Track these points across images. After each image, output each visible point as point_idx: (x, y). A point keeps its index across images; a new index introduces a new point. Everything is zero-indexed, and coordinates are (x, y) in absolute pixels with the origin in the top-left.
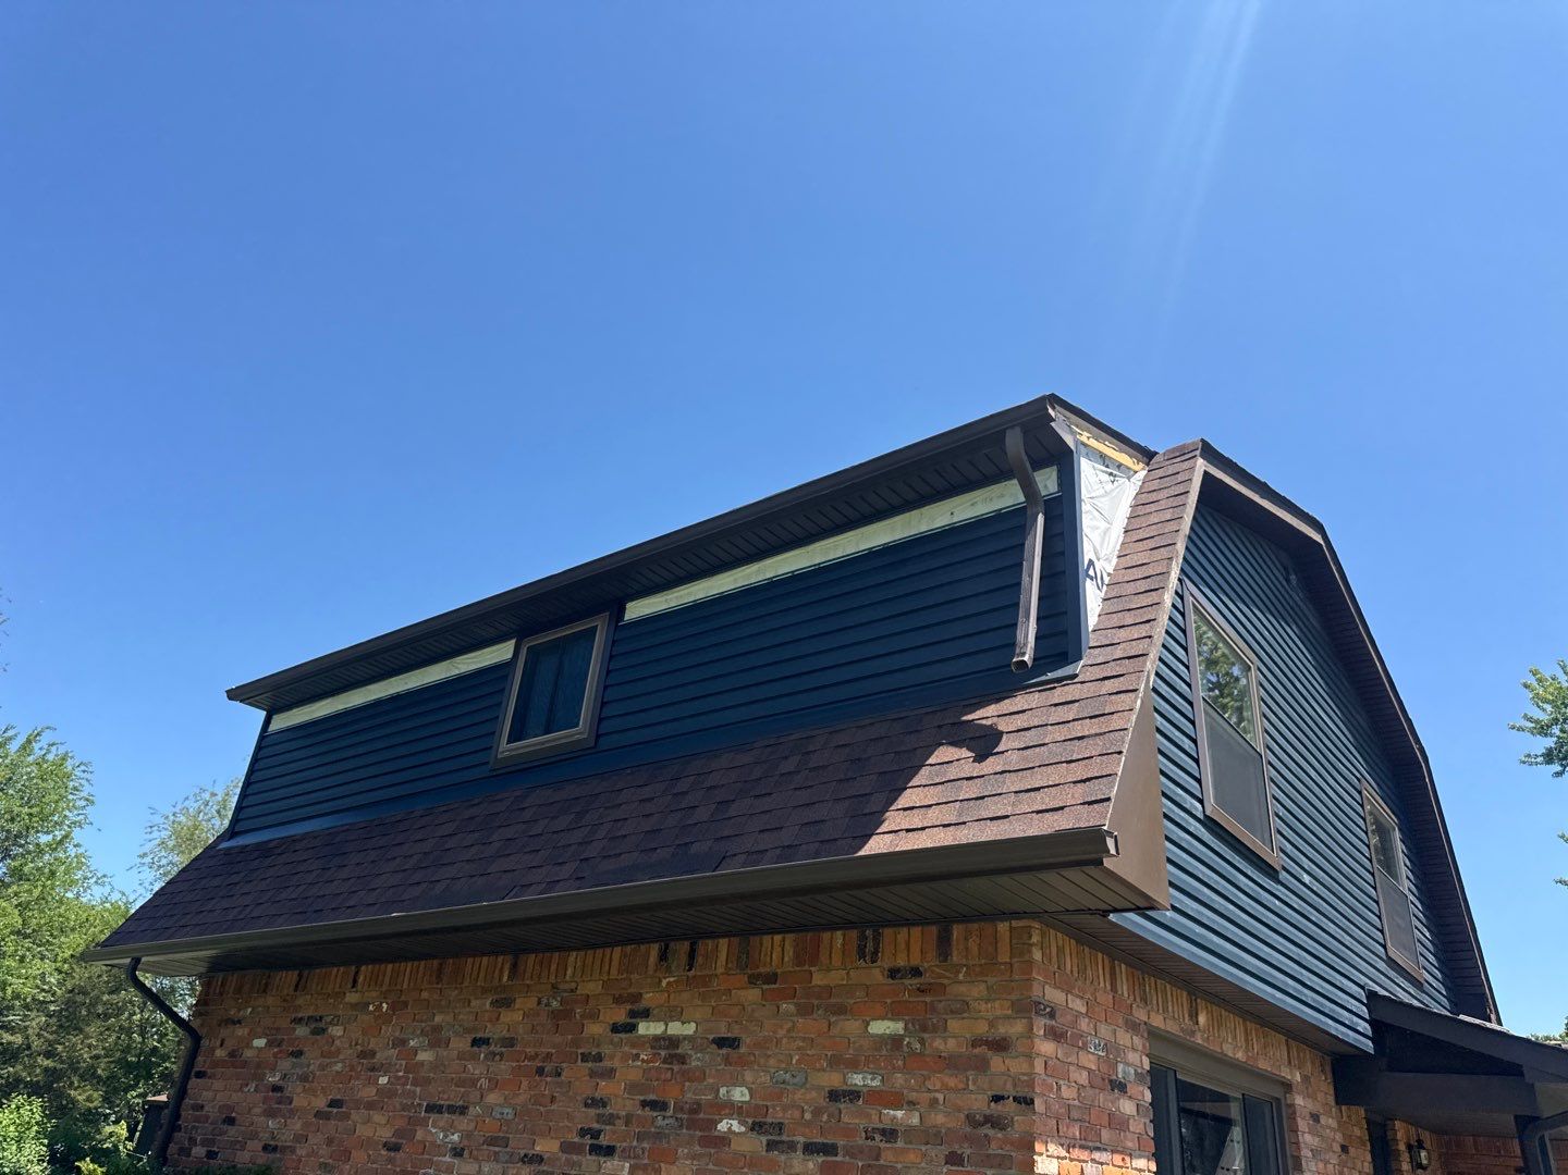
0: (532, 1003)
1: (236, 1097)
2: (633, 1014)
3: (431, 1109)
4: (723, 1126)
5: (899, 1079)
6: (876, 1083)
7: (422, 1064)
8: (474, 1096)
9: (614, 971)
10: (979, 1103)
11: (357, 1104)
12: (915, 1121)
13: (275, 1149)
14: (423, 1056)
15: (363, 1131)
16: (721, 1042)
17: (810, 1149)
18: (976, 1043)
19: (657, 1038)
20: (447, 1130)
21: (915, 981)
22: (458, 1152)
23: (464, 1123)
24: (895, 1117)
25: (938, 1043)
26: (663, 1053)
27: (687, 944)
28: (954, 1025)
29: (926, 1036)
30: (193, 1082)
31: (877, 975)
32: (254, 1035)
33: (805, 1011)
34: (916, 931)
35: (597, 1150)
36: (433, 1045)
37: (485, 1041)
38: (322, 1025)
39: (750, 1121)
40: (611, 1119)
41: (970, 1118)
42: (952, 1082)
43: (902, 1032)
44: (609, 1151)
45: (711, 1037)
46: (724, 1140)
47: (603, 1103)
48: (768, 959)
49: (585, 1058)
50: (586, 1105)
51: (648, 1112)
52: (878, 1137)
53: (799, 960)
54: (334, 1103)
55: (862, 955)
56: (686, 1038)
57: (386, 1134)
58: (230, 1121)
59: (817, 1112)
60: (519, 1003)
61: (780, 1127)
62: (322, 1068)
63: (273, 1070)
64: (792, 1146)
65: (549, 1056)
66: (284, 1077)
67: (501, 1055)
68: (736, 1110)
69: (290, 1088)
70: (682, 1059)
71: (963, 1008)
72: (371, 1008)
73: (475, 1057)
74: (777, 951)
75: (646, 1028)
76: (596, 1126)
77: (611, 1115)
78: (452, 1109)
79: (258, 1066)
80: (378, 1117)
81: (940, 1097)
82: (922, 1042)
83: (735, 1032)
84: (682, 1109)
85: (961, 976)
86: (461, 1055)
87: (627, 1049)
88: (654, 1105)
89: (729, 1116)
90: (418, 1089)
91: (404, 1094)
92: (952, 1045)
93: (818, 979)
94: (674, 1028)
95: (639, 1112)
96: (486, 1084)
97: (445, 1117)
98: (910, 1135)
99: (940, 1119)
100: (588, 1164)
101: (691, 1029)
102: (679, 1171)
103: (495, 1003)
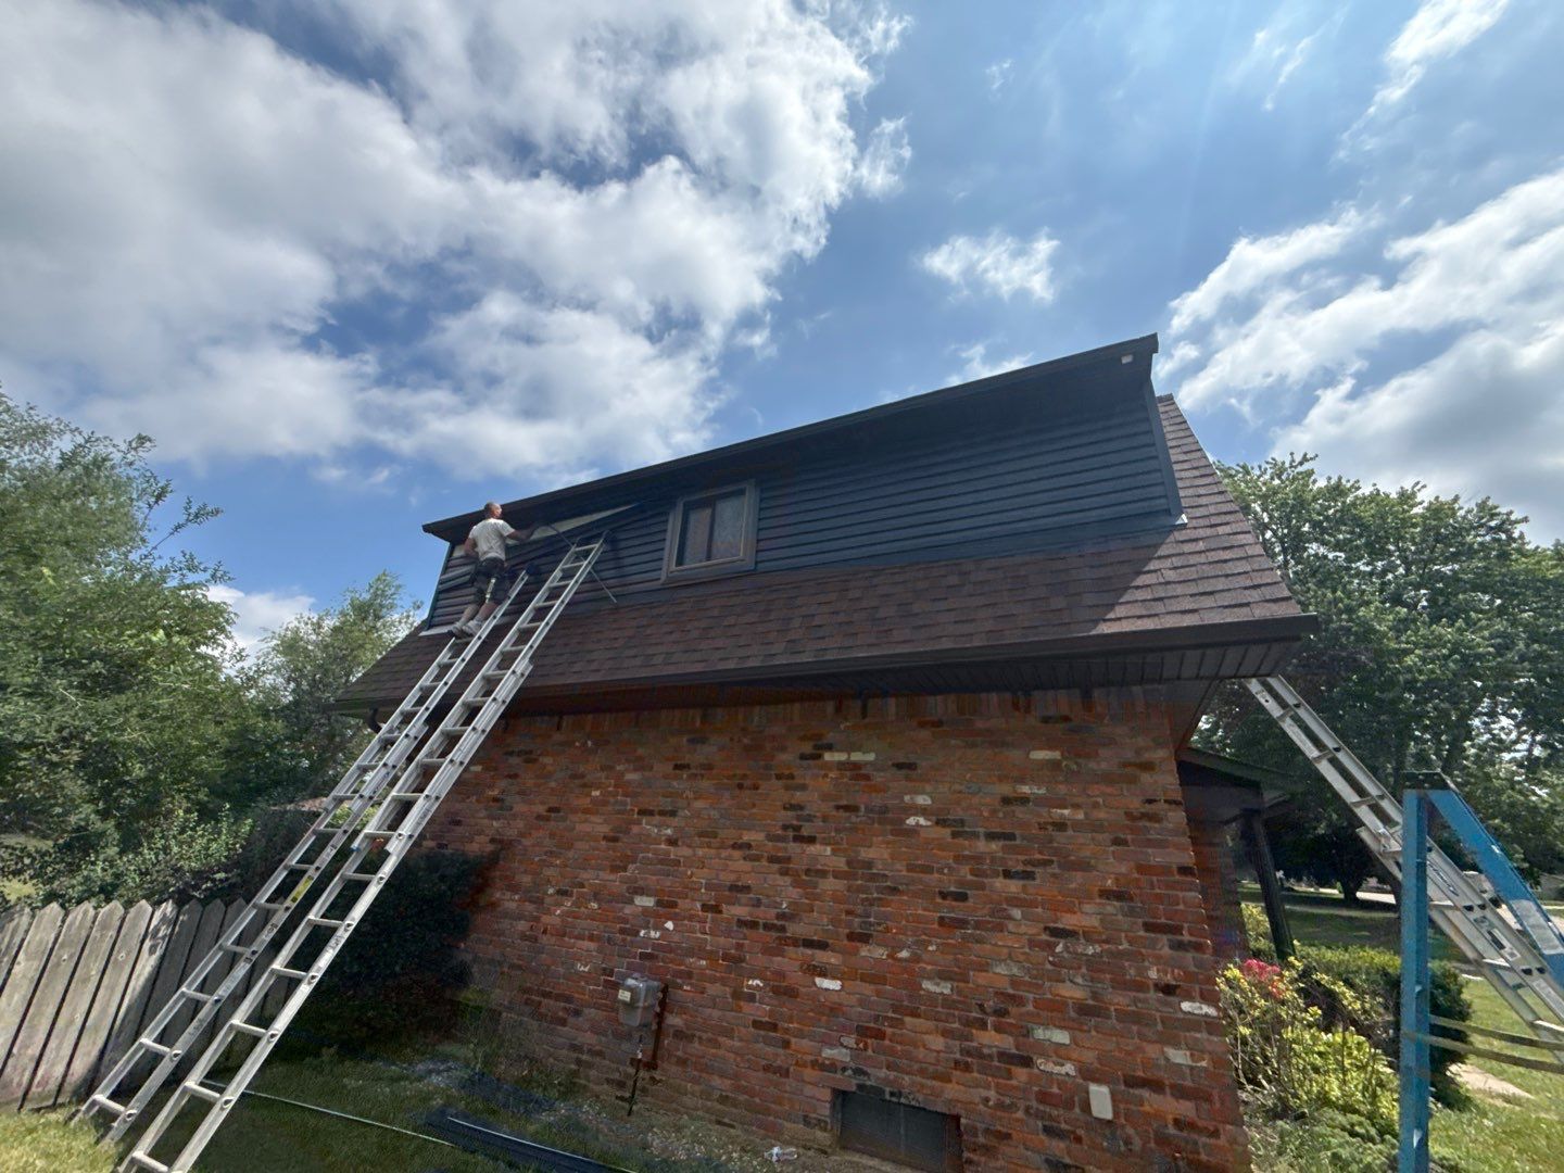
0: (725, 740)
1: (459, 806)
2: (816, 747)
3: (642, 812)
4: (911, 821)
5: (1062, 789)
6: (1042, 791)
7: (629, 782)
8: (682, 803)
9: (796, 719)
10: (1136, 804)
11: (575, 811)
12: (1080, 816)
13: (501, 842)
14: (630, 776)
15: (586, 828)
17: (991, 836)
18: (1125, 765)
19: (841, 766)
20: (660, 827)
21: (1066, 726)
22: (672, 842)
23: (675, 821)
24: (1063, 814)
26: (848, 773)
27: (859, 703)
28: (1103, 752)
29: (1080, 761)
31: (1032, 720)
33: (971, 745)
34: (1062, 692)
35: (799, 839)
36: (637, 770)
37: (687, 767)
38: (533, 756)
39: (934, 818)
40: (809, 818)
41: (1128, 815)
42: (1109, 790)
43: (1059, 758)
44: (811, 840)
45: (890, 762)
46: (912, 832)
47: (801, 808)
48: (934, 711)
49: (779, 777)
50: (785, 808)
51: (842, 813)
52: (1050, 828)
53: (962, 712)
54: (551, 810)
55: (1017, 709)
56: (870, 763)
57: (605, 829)
58: (458, 823)
59: (994, 812)
60: (712, 741)
61: (962, 822)
62: (537, 785)
63: (491, 787)
64: (975, 835)
65: (745, 776)
66: (503, 792)
67: (702, 775)
68: (923, 811)
69: (509, 800)
70: (867, 778)
71: (1110, 742)
72: (577, 744)
73: (676, 778)
74: (938, 705)
75: (828, 756)
76: (795, 822)
77: (809, 816)
78: (662, 813)
79: (477, 784)
80: (594, 818)
81: (1100, 800)
82: (1078, 764)
83: (912, 759)
84: (872, 811)
85: (1106, 721)
86: (666, 777)
87: (816, 771)
88: (847, 808)
89: (916, 815)
90: (628, 800)
91: (616, 802)
92: (1104, 765)
93: (980, 724)
94: (857, 757)
95: (834, 813)
96: (691, 795)
97: (657, 819)
98: (1077, 826)
99: (1102, 815)
100: (794, 848)
101: (871, 757)
102: (877, 852)
103: (691, 741)
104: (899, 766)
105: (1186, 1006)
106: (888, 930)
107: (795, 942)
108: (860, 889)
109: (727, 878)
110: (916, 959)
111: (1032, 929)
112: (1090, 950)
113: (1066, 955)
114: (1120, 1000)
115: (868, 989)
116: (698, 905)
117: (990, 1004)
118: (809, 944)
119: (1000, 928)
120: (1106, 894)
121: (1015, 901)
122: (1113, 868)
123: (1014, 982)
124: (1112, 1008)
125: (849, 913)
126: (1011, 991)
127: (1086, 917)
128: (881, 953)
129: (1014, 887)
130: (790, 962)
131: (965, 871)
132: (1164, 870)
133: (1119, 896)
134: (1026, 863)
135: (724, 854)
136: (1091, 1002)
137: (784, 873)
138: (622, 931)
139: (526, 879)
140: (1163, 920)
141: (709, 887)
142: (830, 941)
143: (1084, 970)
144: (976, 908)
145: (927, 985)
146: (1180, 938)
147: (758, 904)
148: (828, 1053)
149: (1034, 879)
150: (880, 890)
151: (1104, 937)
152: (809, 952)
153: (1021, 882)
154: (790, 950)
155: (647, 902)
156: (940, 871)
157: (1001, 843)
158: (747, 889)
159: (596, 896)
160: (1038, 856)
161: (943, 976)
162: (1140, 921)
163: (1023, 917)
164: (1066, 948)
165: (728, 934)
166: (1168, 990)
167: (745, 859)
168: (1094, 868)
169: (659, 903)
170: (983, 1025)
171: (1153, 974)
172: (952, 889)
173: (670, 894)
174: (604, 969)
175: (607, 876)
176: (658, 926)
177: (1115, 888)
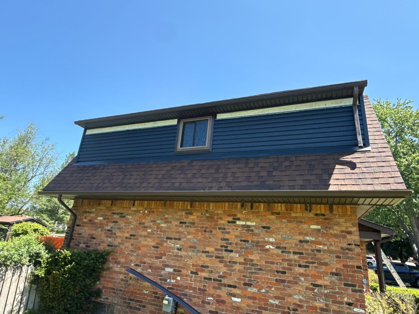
0: (199, 214)
1: (94, 232)
2: (234, 219)
3: (167, 238)
4: (267, 247)
5: (320, 239)
6: (314, 239)
7: (162, 227)
8: (183, 236)
9: (226, 208)
10: (345, 245)
11: (141, 236)
12: (326, 248)
13: (112, 246)
14: (163, 225)
15: (146, 243)
17: (295, 253)
18: (342, 232)
19: (243, 226)
20: (175, 243)
21: (323, 217)
22: (179, 249)
23: (180, 242)
24: (320, 247)
25: (331, 231)
26: (245, 229)
27: (250, 204)
28: (335, 227)
29: (327, 229)
30: (76, 227)
31: (311, 215)
32: (97, 216)
33: (290, 222)
34: (323, 206)
35: (227, 251)
36: (165, 223)
37: (185, 223)
38: (124, 215)
39: (275, 246)
40: (231, 244)
41: (342, 248)
42: (336, 240)
43: (320, 228)
44: (231, 251)
45: (261, 226)
46: (268, 250)
47: (228, 240)
48: (277, 209)
49: (220, 229)
50: (222, 240)
51: (242, 242)
52: (315, 251)
53: (286, 209)
54: (131, 235)
55: (306, 210)
56: (252, 226)
57: (153, 244)
58: (94, 238)
59: (296, 245)
60: (195, 214)
61: (285, 248)
62: (125, 226)
63: (107, 225)
64: (289, 252)
65: (207, 227)
66: (112, 228)
67: (191, 226)
68: (272, 244)
69: (114, 231)
70: (252, 231)
71: (338, 224)
72: (141, 212)
73: (181, 226)
74: (280, 208)
75: (238, 223)
76: (225, 245)
77: (231, 243)
78: (175, 239)
79: (101, 224)
80: (149, 240)
81: (333, 243)
82: (326, 230)
83: (268, 225)
84: (254, 242)
85: (337, 217)
86: (176, 226)
87: (233, 227)
88: (244, 241)
89: (269, 245)
90: (162, 233)
91: (157, 234)
92: (335, 232)
93: (293, 215)
94: (249, 223)
95: (240, 242)
96: (186, 233)
97: (173, 241)
98: (324, 251)
99: (333, 248)
100: (225, 254)
101: (254, 224)
102: (255, 257)
103: (186, 213)
104: (264, 227)
105: (355, 310)
106: (258, 282)
107: (225, 285)
108: (248, 269)
109: (201, 263)
110: (267, 292)
111: (307, 284)
112: (326, 292)
113: (318, 292)
114: (334, 307)
115: (250, 302)
116: (189, 272)
117: (292, 307)
118: (230, 286)
119: (296, 283)
120: (332, 274)
121: (302, 275)
122: (336, 265)
123: (300, 301)
124: (332, 309)
125: (244, 276)
126: (299, 303)
127: (326, 281)
128: (255, 290)
129: (302, 270)
130: (223, 292)
131: (285, 265)
132: (353, 267)
133: (337, 274)
134: (306, 262)
135: (199, 254)
136: (325, 307)
137: (221, 262)
138: (161, 279)
139: (123, 260)
140: (350, 283)
141: (193, 265)
142: (237, 285)
143: (323, 297)
144: (288, 277)
145: (271, 301)
146: (355, 288)
147: (212, 272)
149: (309, 268)
150: (255, 269)
151: (331, 287)
152: (230, 289)
153: (305, 269)
154: (223, 288)
155: (171, 270)
156: (277, 264)
157: (298, 255)
158: (208, 267)
159: (150, 267)
160: (310, 260)
161: (277, 298)
162: (343, 282)
163: (304, 280)
164: (318, 291)
165: (201, 281)
166: (350, 304)
167: (207, 256)
168: (329, 265)
169: (175, 270)
171: (346, 299)
172: (281, 270)
173: (179, 267)
174: (154, 292)
175: (154, 260)
176: (174, 278)
177: (335, 272)
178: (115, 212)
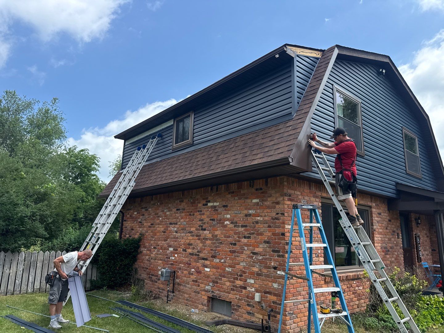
0: (187, 200)
1: (133, 225)
2: (207, 202)
3: (171, 224)
4: (226, 223)
5: (258, 211)
6: (254, 212)
7: (167, 215)
8: (178, 220)
9: (202, 193)
10: (274, 215)
11: (156, 224)
12: (262, 219)
13: (142, 234)
14: (168, 213)
15: (158, 229)
16: (224, 206)
17: (242, 226)
18: (273, 203)
19: (212, 206)
20: (174, 227)
21: (261, 191)
23: (177, 226)
24: (258, 219)
25: (266, 203)
26: (213, 209)
27: (216, 186)
28: (269, 199)
29: (263, 202)
30: (124, 222)
31: (253, 190)
32: (134, 211)
33: (240, 199)
34: (261, 180)
35: (202, 229)
36: (169, 211)
37: (179, 210)
38: (147, 209)
39: (231, 222)
40: (205, 223)
41: (272, 218)
42: (269, 211)
43: (259, 202)
44: (205, 230)
45: (222, 205)
46: (226, 226)
47: (203, 220)
48: (232, 188)
49: (198, 211)
50: (200, 221)
52: (255, 223)
53: (238, 188)
54: (152, 224)
55: (250, 186)
56: (217, 206)
57: (162, 229)
58: (133, 229)
59: (243, 219)
60: (184, 201)
61: (236, 222)
62: (148, 217)
63: (139, 218)
64: (239, 226)
65: (191, 212)
66: (141, 220)
67: (182, 212)
68: (227, 219)
69: (143, 222)
70: (217, 210)
71: (271, 196)
72: (156, 204)
73: (177, 213)
74: (234, 186)
75: (210, 204)
76: (202, 225)
78: (174, 224)
79: (136, 218)
80: (161, 226)
81: (266, 214)
82: (263, 203)
83: (227, 204)
84: (218, 220)
85: (270, 189)
86: (175, 213)
87: (206, 209)
88: (212, 220)
90: (167, 220)
91: (165, 221)
92: (268, 203)
93: (242, 192)
94: (215, 204)
95: (210, 221)
96: (180, 218)
98: (261, 222)
99: (266, 218)
100: (201, 232)
101: (218, 204)
102: (218, 232)
103: (180, 201)
105: (278, 272)
106: (220, 254)
107: (201, 259)
108: (214, 243)
109: (188, 241)
110: (225, 262)
111: (249, 253)
112: (260, 258)
113: (255, 259)
114: (265, 271)
115: (215, 270)
116: (182, 250)
117: (239, 274)
118: (204, 259)
119: (242, 253)
121: (246, 245)
122: (268, 234)
123: (244, 268)
124: (263, 274)
125: (212, 250)
126: (244, 270)
127: (260, 249)
129: (245, 241)
130: (200, 264)
131: (236, 236)
133: (268, 242)
134: (249, 234)
135: (187, 234)
136: (259, 272)
137: (199, 239)
138: (167, 258)
139: (147, 245)
140: (276, 249)
141: (184, 244)
142: (208, 258)
143: (259, 264)
144: (237, 248)
145: (227, 269)
146: (279, 254)
147: (194, 248)
148: (207, 287)
149: (250, 238)
150: (218, 243)
151: (263, 254)
152: (204, 261)
153: (247, 240)
154: (200, 261)
156: (231, 237)
157: (244, 228)
158: (191, 244)
159: (161, 248)
160: (252, 232)
161: (230, 266)
162: (272, 249)
163: (247, 249)
164: (255, 257)
165: (187, 257)
166: (275, 268)
167: (191, 236)
168: (263, 234)
169: (174, 250)
170: (237, 279)
171: (272, 264)
172: (233, 242)
173: (176, 246)
175: (163, 242)
176: (174, 256)
177: (267, 240)
178: (142, 207)
